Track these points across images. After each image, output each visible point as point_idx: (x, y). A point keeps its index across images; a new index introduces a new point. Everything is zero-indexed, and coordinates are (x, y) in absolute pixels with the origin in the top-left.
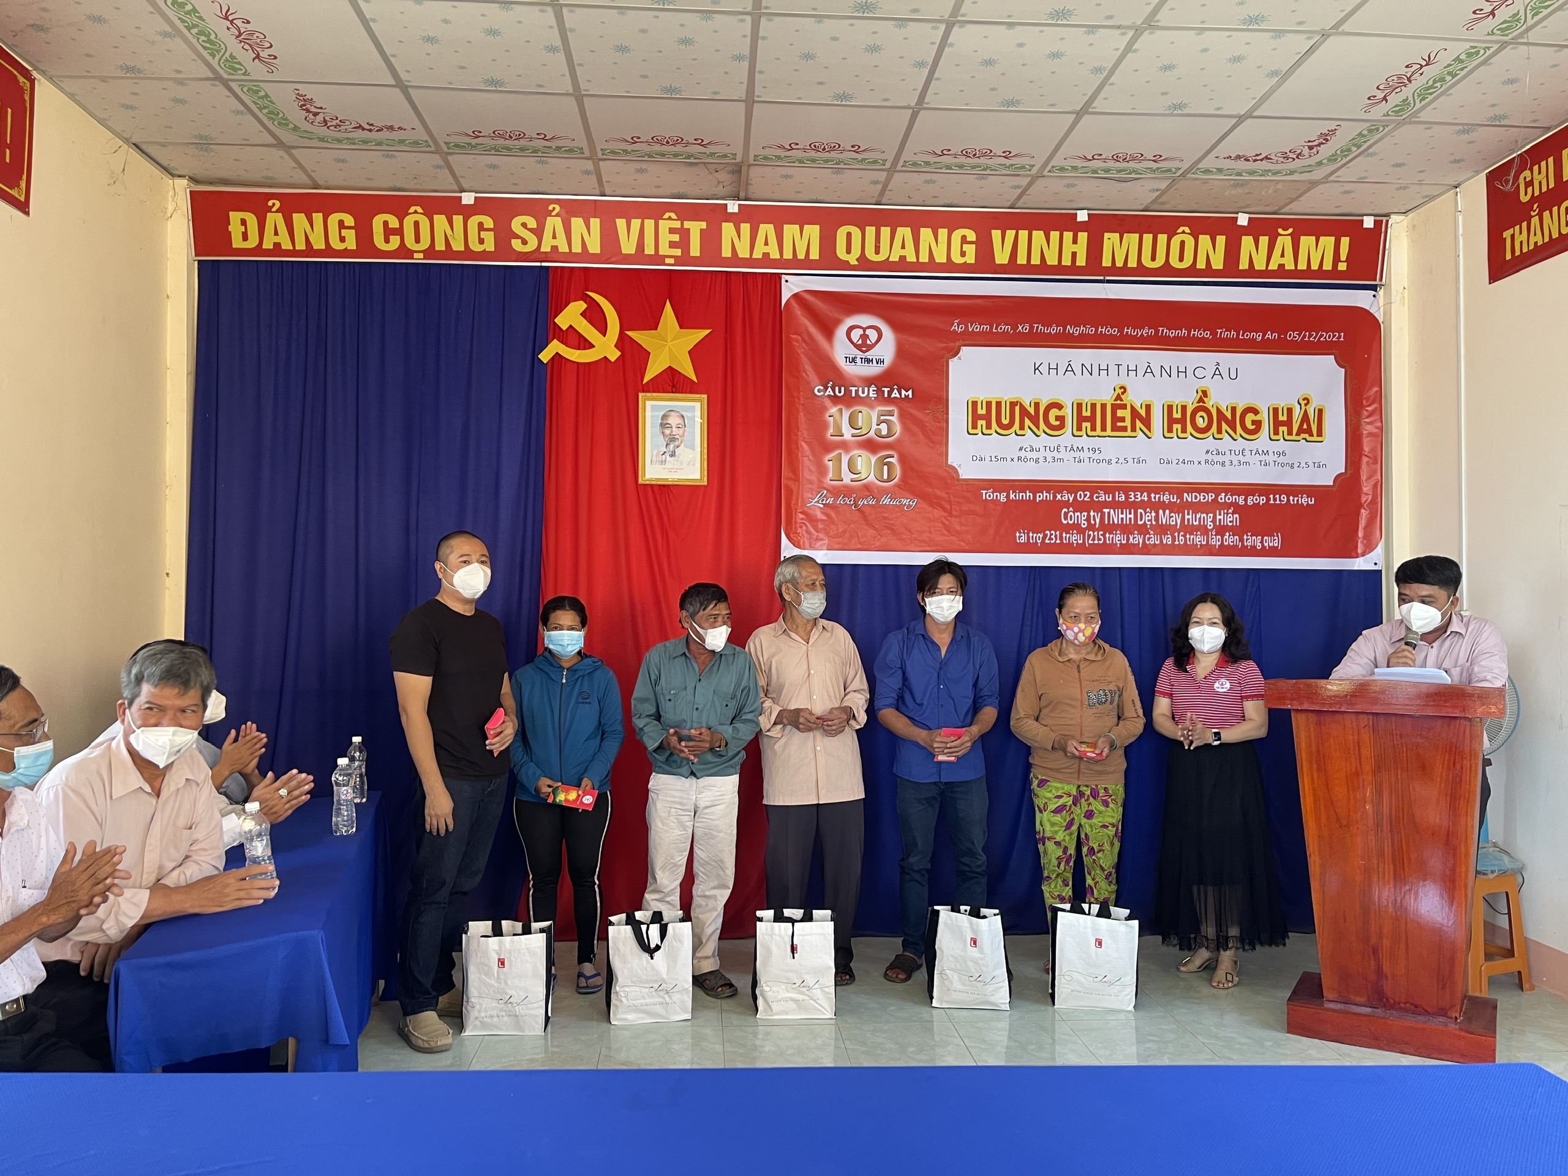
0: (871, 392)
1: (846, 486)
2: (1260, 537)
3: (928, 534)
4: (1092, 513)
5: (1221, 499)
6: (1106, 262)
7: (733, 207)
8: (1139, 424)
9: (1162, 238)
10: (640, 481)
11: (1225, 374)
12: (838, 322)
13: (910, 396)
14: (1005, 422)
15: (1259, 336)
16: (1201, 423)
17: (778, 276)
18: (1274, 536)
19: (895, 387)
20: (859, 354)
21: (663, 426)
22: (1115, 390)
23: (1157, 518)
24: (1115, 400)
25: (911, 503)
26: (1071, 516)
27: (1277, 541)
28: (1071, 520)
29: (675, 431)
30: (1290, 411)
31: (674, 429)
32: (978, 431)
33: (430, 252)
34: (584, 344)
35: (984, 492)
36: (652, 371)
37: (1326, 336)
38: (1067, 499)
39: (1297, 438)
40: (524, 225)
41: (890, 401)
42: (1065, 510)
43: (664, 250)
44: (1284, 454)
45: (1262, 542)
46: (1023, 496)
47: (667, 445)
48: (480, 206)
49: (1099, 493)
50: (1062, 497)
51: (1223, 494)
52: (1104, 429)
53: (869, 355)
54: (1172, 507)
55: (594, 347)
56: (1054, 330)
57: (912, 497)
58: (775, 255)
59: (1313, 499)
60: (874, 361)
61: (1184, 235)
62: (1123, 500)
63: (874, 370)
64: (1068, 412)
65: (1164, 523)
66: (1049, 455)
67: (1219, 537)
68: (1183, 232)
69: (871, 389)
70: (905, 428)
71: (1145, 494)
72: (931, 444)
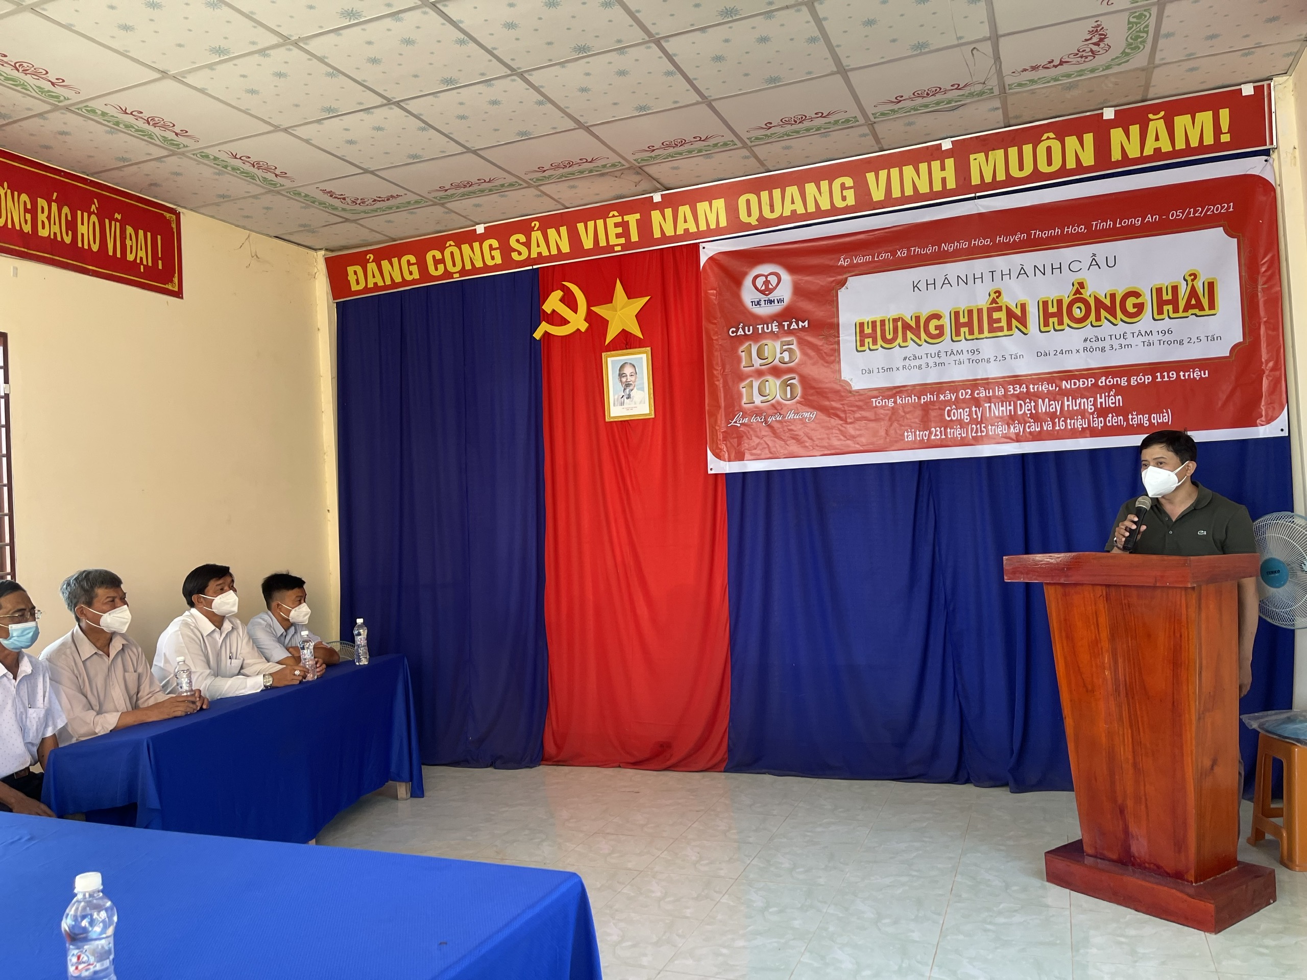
0: (774, 327)
1: (756, 407)
2: (1147, 416)
3: (827, 441)
4: (974, 409)
5: (1102, 382)
6: (975, 180)
7: (657, 198)
8: (1014, 323)
9: (1028, 149)
10: (607, 420)
11: (1102, 263)
12: (745, 274)
13: (807, 326)
14: (889, 337)
15: (1138, 221)
16: (1077, 313)
17: (697, 245)
18: (1164, 413)
19: (794, 320)
20: (763, 297)
21: (621, 375)
22: (990, 295)
23: (1036, 407)
24: (990, 304)
25: (811, 416)
26: (954, 413)
27: (1167, 417)
28: (954, 416)
29: (629, 378)
30: (1175, 289)
31: (628, 377)
32: (866, 347)
33: (463, 272)
34: (564, 322)
35: (874, 400)
36: (611, 335)
37: (1214, 209)
38: (949, 398)
39: (1185, 314)
40: (518, 241)
41: (790, 332)
42: (949, 408)
43: (613, 241)
44: (1170, 331)
45: (1149, 420)
46: (908, 400)
47: (625, 389)
48: (490, 232)
49: (979, 390)
50: (944, 397)
51: (1104, 378)
52: (981, 331)
53: (771, 297)
54: (1053, 396)
55: (569, 322)
56: (930, 250)
57: (812, 410)
58: (693, 229)
59: (1207, 372)
60: (776, 301)
61: (1050, 141)
62: (1003, 393)
63: (776, 308)
64: (946, 321)
65: (1044, 411)
66: (931, 361)
67: (1102, 419)
68: (1048, 138)
69: (774, 325)
70: (804, 353)
71: (1024, 386)
72: (826, 364)
